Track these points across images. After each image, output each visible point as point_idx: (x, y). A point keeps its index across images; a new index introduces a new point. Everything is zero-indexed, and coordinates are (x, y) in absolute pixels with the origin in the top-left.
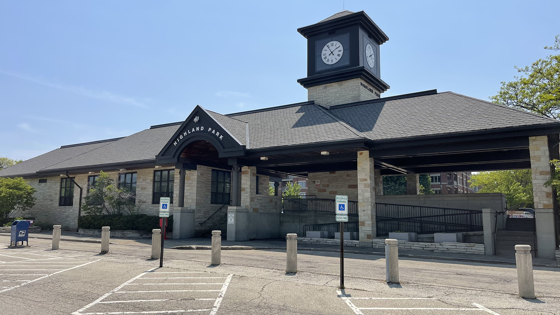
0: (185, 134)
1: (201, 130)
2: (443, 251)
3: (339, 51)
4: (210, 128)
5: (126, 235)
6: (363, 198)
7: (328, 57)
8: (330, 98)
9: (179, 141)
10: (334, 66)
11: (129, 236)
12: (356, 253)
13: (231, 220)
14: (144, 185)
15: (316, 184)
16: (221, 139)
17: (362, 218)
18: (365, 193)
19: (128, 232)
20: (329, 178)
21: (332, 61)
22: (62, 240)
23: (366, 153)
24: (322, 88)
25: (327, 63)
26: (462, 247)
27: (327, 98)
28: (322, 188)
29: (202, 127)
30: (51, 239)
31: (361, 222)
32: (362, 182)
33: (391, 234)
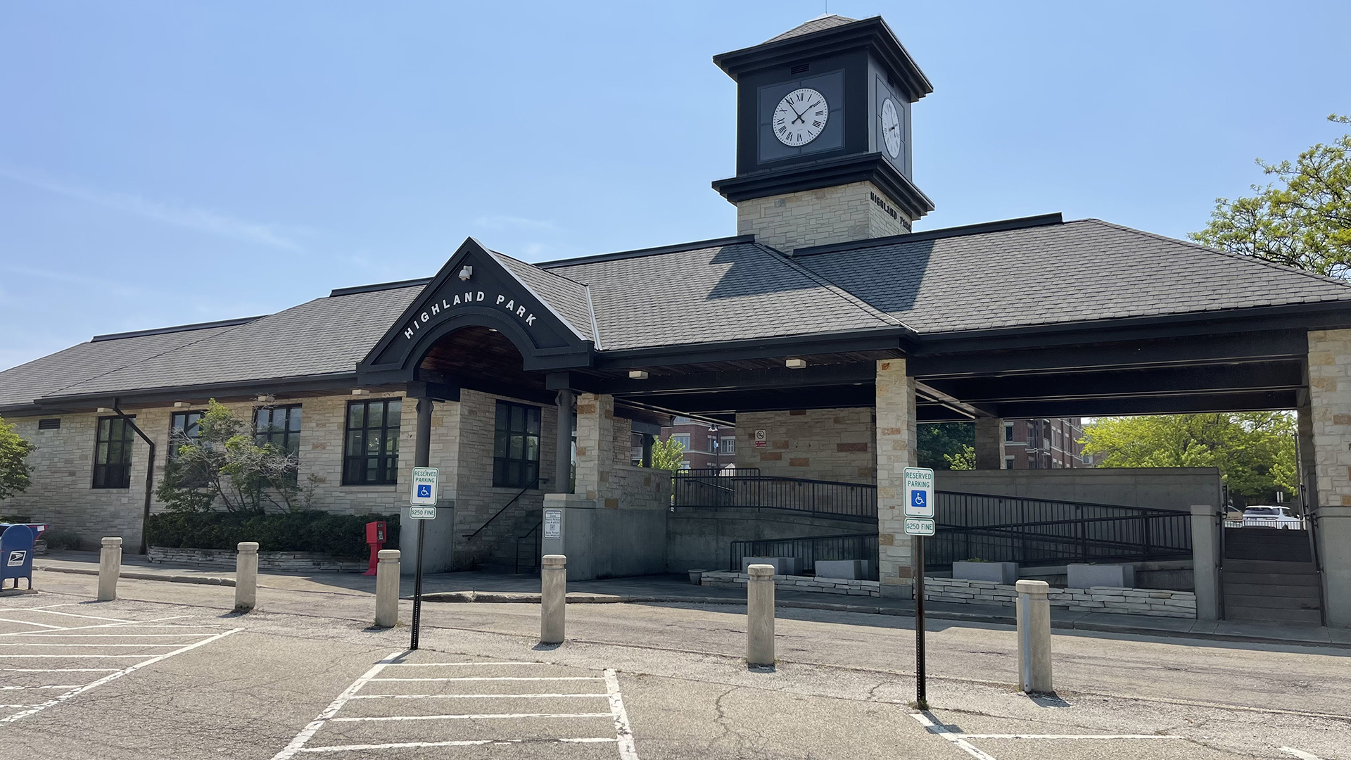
0: (435, 309)
1: (478, 299)
2: (1093, 610)
3: (818, 114)
4: (500, 296)
5: (277, 563)
6: (890, 476)
7: (790, 128)
8: (794, 228)
9: (418, 327)
10: (804, 151)
11: (284, 565)
12: (879, 613)
13: (552, 527)
14: (322, 437)
15: (757, 439)
16: (530, 324)
17: (887, 525)
18: (896, 464)
19: (284, 557)
20: (790, 427)
21: (800, 137)
22: (123, 576)
23: (899, 365)
24: (773, 204)
25: (788, 142)
26: (1140, 599)
27: (786, 229)
28: (770, 449)
29: (479, 293)
30: (96, 573)
31: (884, 536)
32: (887, 437)
33: (958, 566)
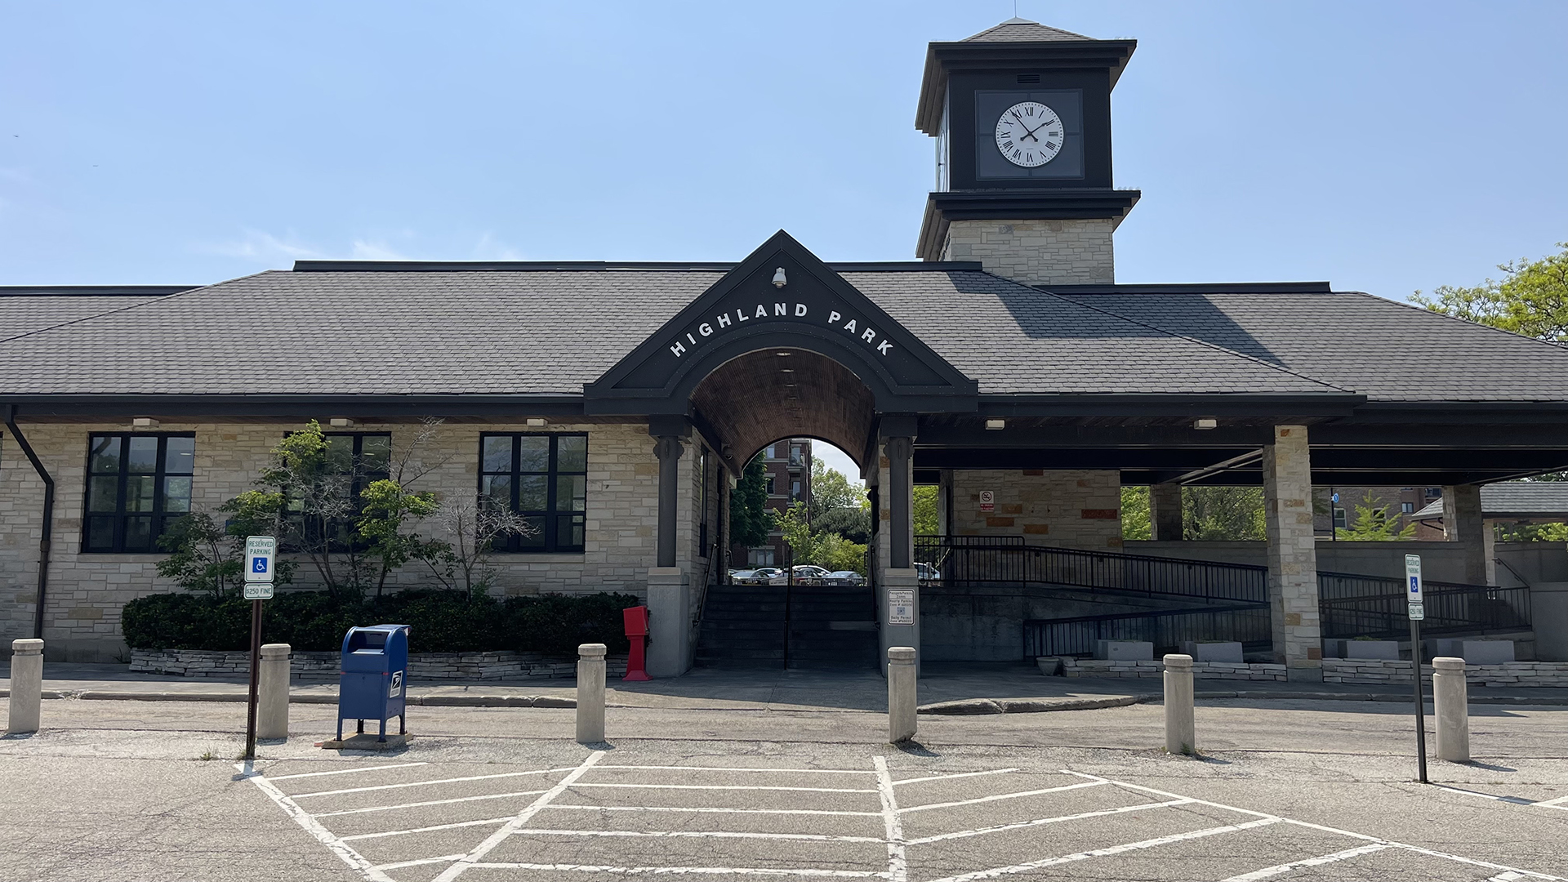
0: (724, 320)
1: (797, 314)
3: (1051, 134)
4: (833, 313)
6: (1295, 551)
7: (1017, 144)
8: (1024, 260)
9: (694, 342)
10: (1036, 174)
13: (901, 611)
14: (435, 482)
15: (982, 502)
16: (884, 353)
17: (1294, 603)
18: (1301, 539)
20: (1023, 489)
21: (1030, 157)
23: (1299, 432)
24: (997, 230)
25: (1015, 161)
27: (1012, 261)
28: (999, 514)
29: (798, 306)
31: (1290, 615)
32: (1289, 509)
33: (1352, 645)
